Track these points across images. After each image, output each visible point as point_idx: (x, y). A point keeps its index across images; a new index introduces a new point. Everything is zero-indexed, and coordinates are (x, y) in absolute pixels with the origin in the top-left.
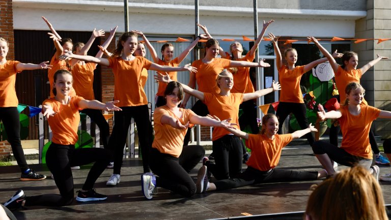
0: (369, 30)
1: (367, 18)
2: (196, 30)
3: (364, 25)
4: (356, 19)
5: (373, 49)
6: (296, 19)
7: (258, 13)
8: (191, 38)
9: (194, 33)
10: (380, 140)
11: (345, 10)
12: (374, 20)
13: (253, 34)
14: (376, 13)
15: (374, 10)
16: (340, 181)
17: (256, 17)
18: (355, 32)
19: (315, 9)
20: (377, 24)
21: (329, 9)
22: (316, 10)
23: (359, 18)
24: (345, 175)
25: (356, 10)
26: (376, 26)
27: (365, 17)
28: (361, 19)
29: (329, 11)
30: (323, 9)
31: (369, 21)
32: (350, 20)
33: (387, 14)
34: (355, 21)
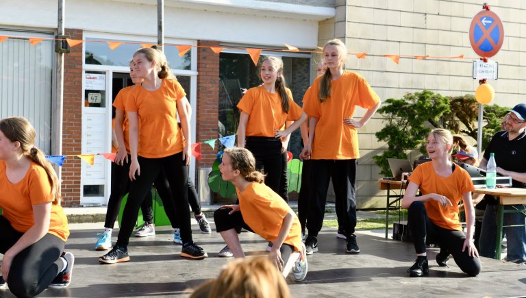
1: (336, 20)
2: (60, 20)
3: (330, 30)
4: (320, 20)
6: (227, 13)
8: (53, 34)
9: (56, 26)
11: (303, 4)
12: (347, 23)
13: (156, 33)
14: (350, 13)
15: (347, 7)
16: (226, 280)
17: (161, 6)
18: (319, 40)
20: (350, 29)
23: (324, 19)
24: (234, 272)
25: (320, 6)
26: (348, 33)
27: (334, 18)
28: (328, 19)
29: (279, 4)
31: (339, 24)
32: (310, 21)
33: (366, 15)
34: (317, 23)
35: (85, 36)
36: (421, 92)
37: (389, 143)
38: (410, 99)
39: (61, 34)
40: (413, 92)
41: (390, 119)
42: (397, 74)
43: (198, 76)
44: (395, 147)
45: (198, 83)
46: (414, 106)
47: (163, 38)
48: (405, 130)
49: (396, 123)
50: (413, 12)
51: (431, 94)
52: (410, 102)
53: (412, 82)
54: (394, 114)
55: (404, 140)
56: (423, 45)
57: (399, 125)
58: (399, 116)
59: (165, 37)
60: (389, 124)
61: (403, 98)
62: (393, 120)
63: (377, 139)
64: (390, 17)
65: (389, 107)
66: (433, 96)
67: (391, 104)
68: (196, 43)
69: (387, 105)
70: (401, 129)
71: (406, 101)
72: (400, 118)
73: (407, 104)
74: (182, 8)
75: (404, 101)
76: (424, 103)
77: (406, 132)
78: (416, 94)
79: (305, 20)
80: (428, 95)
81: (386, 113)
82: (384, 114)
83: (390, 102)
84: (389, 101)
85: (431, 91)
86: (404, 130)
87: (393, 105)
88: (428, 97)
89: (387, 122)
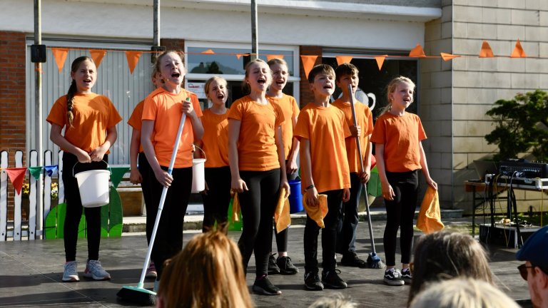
0: (446, 39)
1: (443, 20)
2: (156, 31)
3: (437, 30)
4: (426, 21)
5: (451, 70)
7: (259, 6)
9: (151, 36)
10: (461, 216)
11: (407, 5)
12: (453, 23)
13: (250, 40)
14: (455, 11)
15: (453, 7)
18: (425, 42)
19: (358, 3)
20: (457, 29)
21: (381, 4)
22: (360, 5)
23: (430, 20)
25: (425, 6)
26: (455, 33)
27: (440, 18)
28: (434, 20)
29: (382, 6)
30: (373, 4)
31: (446, 24)
32: (416, 22)
33: (474, 14)
34: (424, 24)
35: (187, 45)
36: (533, 92)
37: (499, 146)
38: (522, 99)
39: (157, 44)
40: (524, 93)
41: (500, 122)
42: (509, 74)
43: (301, 82)
44: (506, 150)
45: (301, 89)
46: (525, 107)
47: (257, 45)
48: (517, 132)
49: (507, 125)
50: (525, 10)
51: (543, 94)
52: (522, 103)
53: (525, 82)
54: (504, 115)
55: (515, 143)
56: (537, 44)
57: (510, 126)
58: (510, 117)
59: (259, 44)
60: (499, 126)
61: (514, 99)
62: (503, 122)
63: (487, 142)
64: (500, 16)
65: (499, 108)
66: (545, 96)
67: (502, 105)
68: (298, 49)
69: (497, 106)
70: (512, 131)
71: (518, 102)
72: (511, 119)
73: (519, 104)
74: (283, 14)
75: (515, 102)
76: (535, 103)
77: (517, 134)
78: (528, 94)
79: (410, 22)
80: (540, 95)
81: (496, 114)
82: (495, 116)
83: (501, 104)
84: (500, 102)
85: (544, 91)
86: (515, 131)
87: (503, 107)
88: (539, 97)
89: (498, 124)
